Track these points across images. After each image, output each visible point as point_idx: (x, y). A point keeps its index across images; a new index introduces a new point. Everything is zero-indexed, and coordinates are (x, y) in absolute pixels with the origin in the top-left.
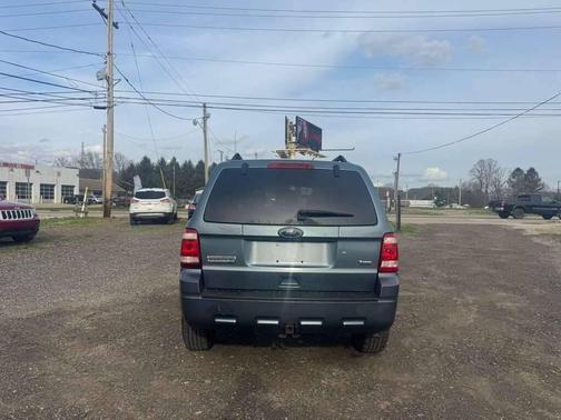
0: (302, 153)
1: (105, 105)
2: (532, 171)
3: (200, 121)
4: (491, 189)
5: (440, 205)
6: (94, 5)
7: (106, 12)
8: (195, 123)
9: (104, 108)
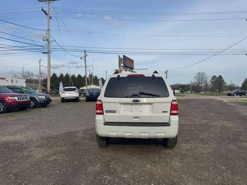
0: (126, 71)
1: (47, 51)
2: (220, 77)
3: (83, 57)
4: (203, 85)
5: (182, 92)
6: (42, 10)
7: (47, 12)
8: (81, 58)
9: (47, 53)
